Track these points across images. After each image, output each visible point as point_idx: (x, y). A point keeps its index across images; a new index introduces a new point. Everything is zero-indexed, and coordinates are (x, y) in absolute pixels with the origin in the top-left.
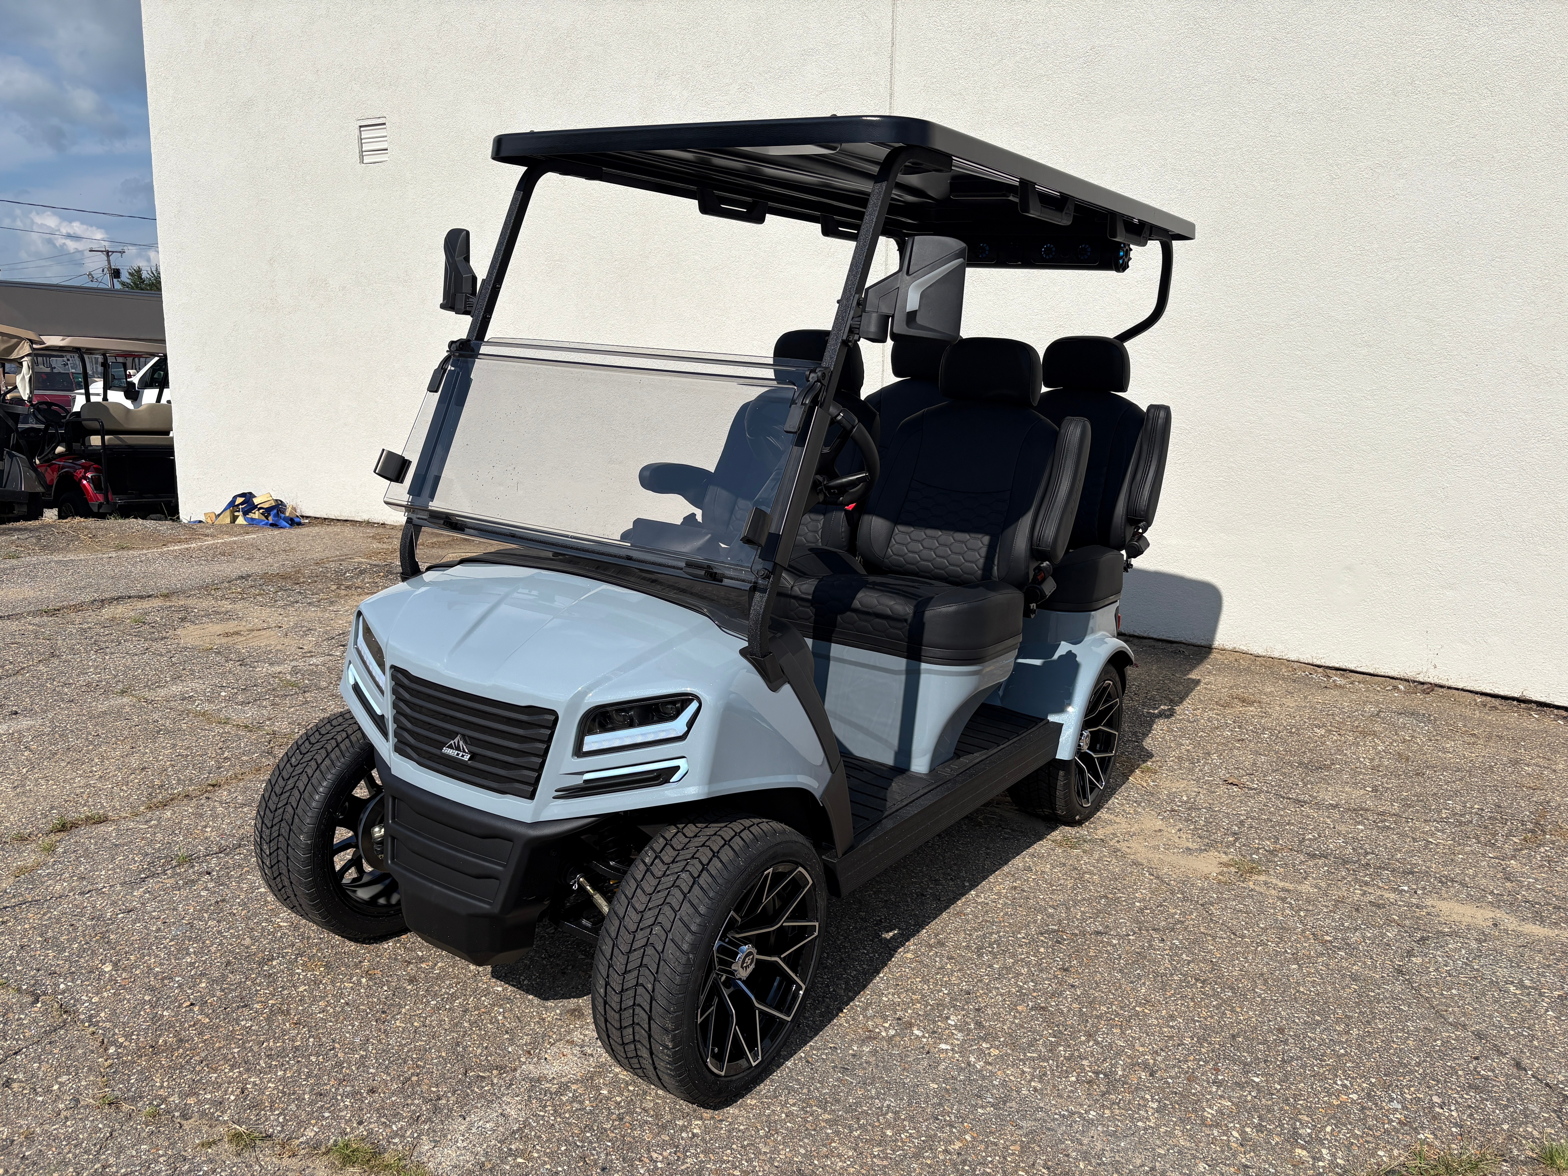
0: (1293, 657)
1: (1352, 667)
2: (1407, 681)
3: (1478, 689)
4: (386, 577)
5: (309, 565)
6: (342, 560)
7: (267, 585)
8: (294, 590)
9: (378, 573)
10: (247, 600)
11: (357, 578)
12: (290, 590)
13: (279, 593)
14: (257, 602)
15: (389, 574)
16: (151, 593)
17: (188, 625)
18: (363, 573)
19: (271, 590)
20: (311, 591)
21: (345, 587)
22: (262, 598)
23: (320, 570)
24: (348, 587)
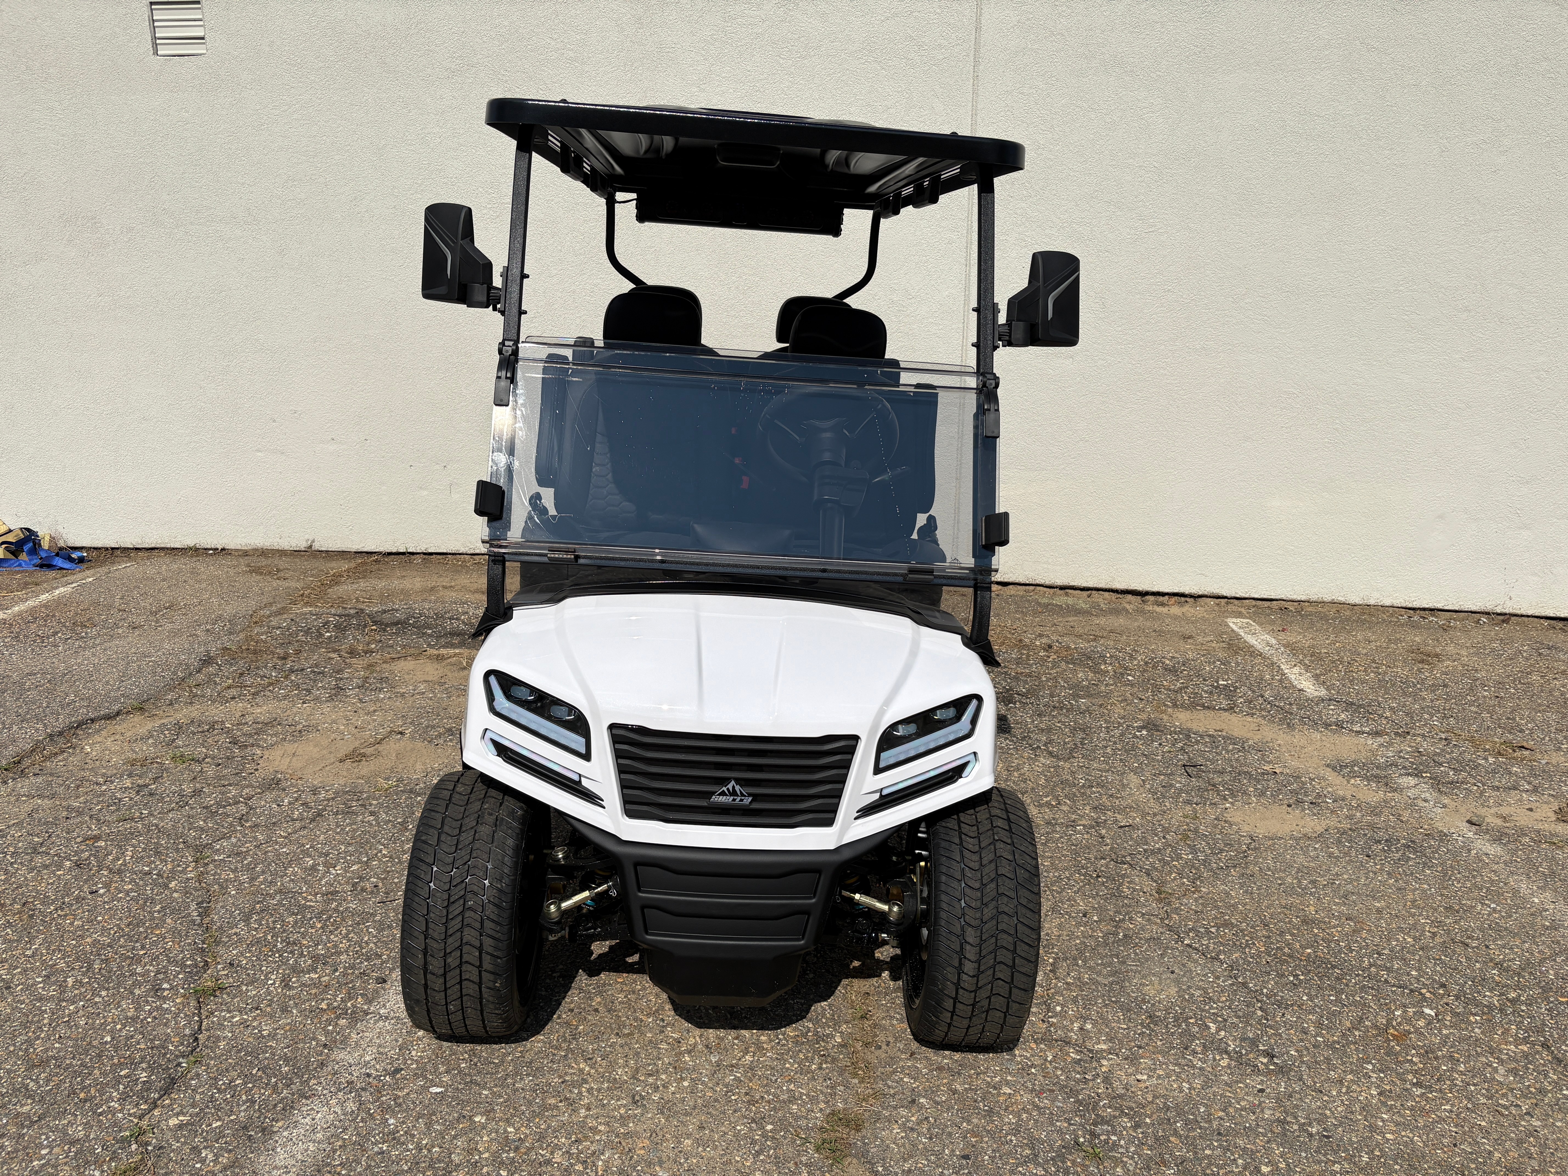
0: (1388, 603)
2: (1486, 613)
3: (1543, 614)
4: (385, 630)
5: (248, 627)
6: (279, 613)
7: (258, 668)
8: (303, 670)
9: (365, 626)
10: (264, 695)
11: (345, 638)
12: (297, 670)
13: (293, 678)
14: (285, 697)
15: (383, 626)
16: (116, 708)
17: (259, 752)
18: (345, 629)
19: (274, 674)
20: (325, 667)
21: (347, 653)
22: (280, 689)
23: (278, 632)
24: (352, 653)
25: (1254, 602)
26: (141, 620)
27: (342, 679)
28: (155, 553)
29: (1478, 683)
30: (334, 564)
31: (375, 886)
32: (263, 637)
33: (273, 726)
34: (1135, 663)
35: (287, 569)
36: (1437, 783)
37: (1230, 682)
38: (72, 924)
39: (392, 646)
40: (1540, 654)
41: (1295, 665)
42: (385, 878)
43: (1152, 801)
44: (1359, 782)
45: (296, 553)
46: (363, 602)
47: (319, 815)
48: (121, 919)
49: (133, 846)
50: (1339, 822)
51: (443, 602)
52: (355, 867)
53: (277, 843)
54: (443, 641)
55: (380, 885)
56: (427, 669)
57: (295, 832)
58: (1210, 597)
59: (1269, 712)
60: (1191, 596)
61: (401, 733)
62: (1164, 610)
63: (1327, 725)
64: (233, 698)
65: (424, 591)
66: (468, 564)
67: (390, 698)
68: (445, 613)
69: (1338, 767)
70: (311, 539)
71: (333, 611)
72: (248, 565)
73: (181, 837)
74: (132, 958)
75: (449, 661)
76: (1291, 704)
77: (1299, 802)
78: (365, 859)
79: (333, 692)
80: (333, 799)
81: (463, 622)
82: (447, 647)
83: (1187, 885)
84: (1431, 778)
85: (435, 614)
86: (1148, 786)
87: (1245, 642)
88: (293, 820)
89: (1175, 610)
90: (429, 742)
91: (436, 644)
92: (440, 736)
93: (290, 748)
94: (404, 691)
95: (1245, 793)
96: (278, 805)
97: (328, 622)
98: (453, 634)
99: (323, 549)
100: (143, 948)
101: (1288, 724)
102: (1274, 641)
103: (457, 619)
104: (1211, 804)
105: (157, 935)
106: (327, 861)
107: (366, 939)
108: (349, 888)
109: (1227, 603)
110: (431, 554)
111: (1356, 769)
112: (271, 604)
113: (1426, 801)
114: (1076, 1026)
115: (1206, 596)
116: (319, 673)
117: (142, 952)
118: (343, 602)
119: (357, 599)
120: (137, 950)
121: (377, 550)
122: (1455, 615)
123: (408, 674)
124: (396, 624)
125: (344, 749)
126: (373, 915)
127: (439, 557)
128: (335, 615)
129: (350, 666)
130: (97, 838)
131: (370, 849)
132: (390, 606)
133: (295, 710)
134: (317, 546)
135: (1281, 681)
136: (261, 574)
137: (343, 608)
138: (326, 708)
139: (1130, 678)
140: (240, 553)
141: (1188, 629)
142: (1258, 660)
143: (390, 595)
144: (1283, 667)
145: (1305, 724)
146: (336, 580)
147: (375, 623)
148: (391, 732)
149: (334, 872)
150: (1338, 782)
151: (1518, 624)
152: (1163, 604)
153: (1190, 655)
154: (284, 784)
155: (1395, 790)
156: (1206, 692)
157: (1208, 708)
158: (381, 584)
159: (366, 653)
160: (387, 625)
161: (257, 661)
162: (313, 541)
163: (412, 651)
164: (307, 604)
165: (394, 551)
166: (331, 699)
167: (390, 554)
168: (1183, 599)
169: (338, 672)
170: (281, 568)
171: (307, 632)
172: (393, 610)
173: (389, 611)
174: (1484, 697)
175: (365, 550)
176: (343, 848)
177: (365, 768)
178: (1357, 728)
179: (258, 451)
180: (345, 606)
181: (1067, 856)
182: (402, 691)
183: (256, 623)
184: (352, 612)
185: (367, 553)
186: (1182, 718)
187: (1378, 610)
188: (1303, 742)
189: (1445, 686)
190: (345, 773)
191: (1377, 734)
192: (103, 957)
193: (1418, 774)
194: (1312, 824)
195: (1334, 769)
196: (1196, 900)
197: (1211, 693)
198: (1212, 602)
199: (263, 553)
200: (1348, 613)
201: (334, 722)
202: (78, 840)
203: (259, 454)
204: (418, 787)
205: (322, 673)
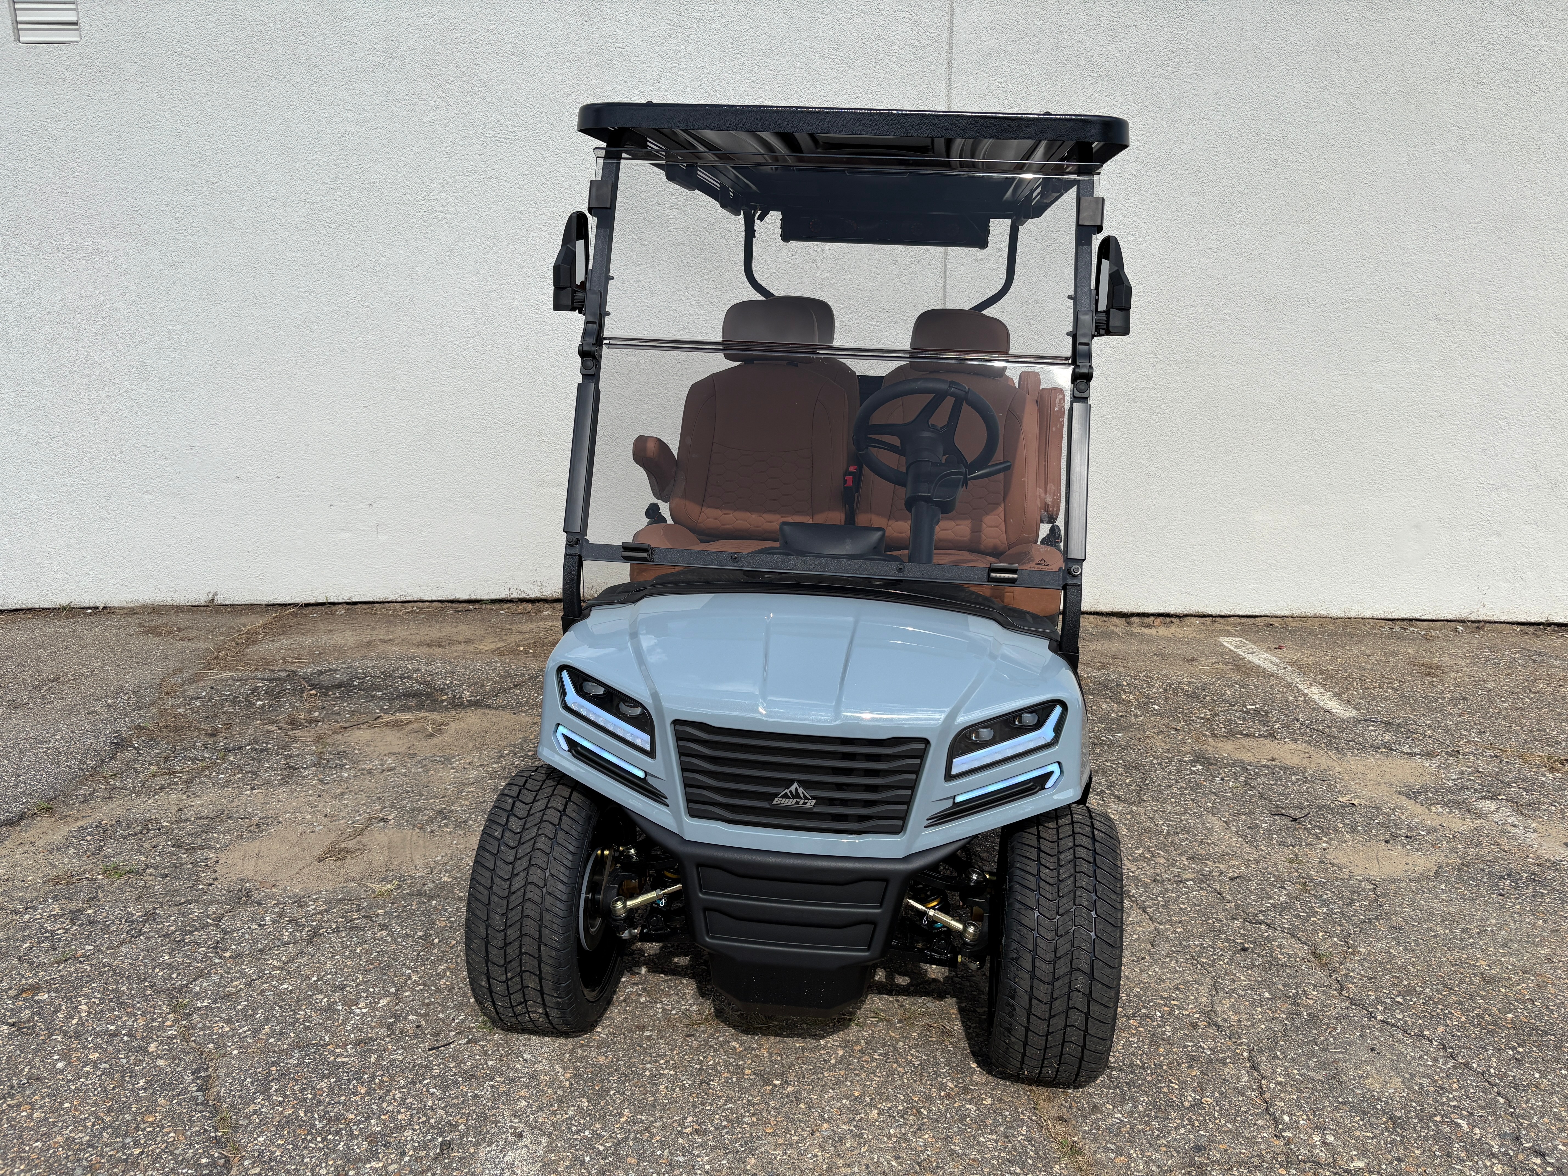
0: (1368, 614)
1: (1417, 616)
2: (1463, 622)
3: (1515, 620)
4: (326, 695)
5: (159, 698)
6: (195, 679)
7: (185, 749)
8: (240, 748)
9: (302, 691)
10: (200, 783)
11: (281, 706)
12: (234, 749)
13: (231, 759)
14: (227, 783)
15: (324, 690)
16: (18, 810)
17: (212, 856)
18: (278, 696)
19: (206, 755)
20: (267, 743)
21: (287, 723)
22: (218, 773)
23: (198, 704)
24: (294, 723)
25: (1238, 620)
26: (23, 697)
27: (291, 757)
28: (20, 615)
29: (1493, 694)
30: (243, 620)
31: (418, 1027)
32: (181, 710)
33: (222, 821)
34: (1155, 690)
35: (189, 627)
36: (1517, 806)
37: (1257, 706)
38: (30, 1117)
39: (339, 713)
40: (1534, 661)
41: (1311, 685)
42: (426, 1014)
43: (1245, 845)
44: (1441, 810)
45: (195, 608)
46: (293, 663)
47: (315, 933)
48: (95, 1104)
49: (86, 996)
50: (1446, 856)
51: (388, 659)
52: (383, 1002)
53: (273, 977)
54: (397, 704)
55: (423, 1023)
56: (389, 739)
57: (292, 960)
58: (1195, 616)
59: (1311, 736)
60: (1176, 616)
61: (383, 820)
62: (1153, 631)
63: (1376, 748)
64: (162, 788)
65: (359, 646)
66: (400, 613)
67: (355, 776)
68: (394, 671)
69: (1413, 794)
70: (213, 591)
71: (259, 675)
72: (140, 625)
73: (145, 979)
74: (126, 1161)
75: (410, 727)
76: (1329, 727)
77: (1395, 836)
78: (393, 990)
79: (285, 773)
80: (327, 911)
81: (417, 681)
82: (403, 711)
83: (1341, 946)
84: (1508, 801)
85: (383, 673)
86: (1234, 828)
87: (1250, 662)
88: (285, 944)
89: (1163, 631)
90: (420, 829)
91: (390, 708)
92: (431, 820)
93: (253, 847)
94: (370, 766)
95: (1336, 830)
96: (260, 925)
97: (257, 688)
98: (408, 695)
99: (227, 603)
100: (137, 1144)
101: (1337, 749)
102: (1275, 659)
103: (408, 677)
104: (1307, 845)
105: (151, 1123)
106: (345, 997)
107: (430, 1103)
108: (384, 1031)
109: (1213, 622)
110: (355, 603)
111: (1430, 795)
112: (181, 670)
113: (1515, 826)
114: (1316, 1138)
115: (1191, 616)
116: (262, 751)
117: (137, 1151)
118: (267, 664)
119: (284, 659)
120: (129, 1148)
121: (292, 602)
122: (1432, 624)
123: (368, 746)
124: (339, 686)
125: (320, 844)
126: (429, 1068)
127: (364, 606)
128: (263, 679)
129: (296, 739)
130: (35, 989)
131: (395, 976)
132: (325, 666)
133: (244, 798)
134: (219, 600)
135: (1305, 701)
136: (160, 634)
137: (269, 670)
138: (282, 793)
139: (1156, 707)
140: (126, 611)
141: (1190, 653)
142: (1273, 681)
143: (321, 654)
144: (1300, 687)
145: (1354, 748)
146: (251, 638)
147: (314, 687)
148: (370, 819)
149: (358, 1011)
150: (1419, 811)
151: (1492, 631)
152: (1148, 626)
153: (1205, 679)
154: (256, 895)
155: (1480, 817)
156: (1239, 718)
157: (1247, 735)
158: (308, 641)
159: (310, 723)
160: (328, 689)
161: (182, 741)
162: (216, 594)
163: (364, 718)
164: (225, 668)
165: (312, 601)
166: (284, 782)
167: (308, 605)
168: (1168, 620)
169: (284, 748)
170: (182, 626)
171: (234, 701)
172: (330, 670)
173: (326, 671)
174: (1506, 709)
175: (278, 602)
176: (361, 977)
177: (354, 867)
178: (1406, 749)
179: (147, 493)
180: (271, 668)
181: (1195, 919)
182: (368, 767)
183: (168, 693)
184: (283, 674)
185: (280, 605)
186: (1227, 749)
187: (1359, 623)
188: (1361, 768)
189: (1464, 699)
190: (330, 876)
191: (1429, 755)
192: (85, 1163)
193: (1493, 798)
194: (1425, 862)
195: (1407, 796)
196: (1361, 963)
197: (1244, 719)
198: (1197, 621)
199: (156, 610)
200: (1331, 627)
201: (297, 810)
202: (12, 993)
203: (148, 496)
204: (426, 888)
205: (266, 750)
